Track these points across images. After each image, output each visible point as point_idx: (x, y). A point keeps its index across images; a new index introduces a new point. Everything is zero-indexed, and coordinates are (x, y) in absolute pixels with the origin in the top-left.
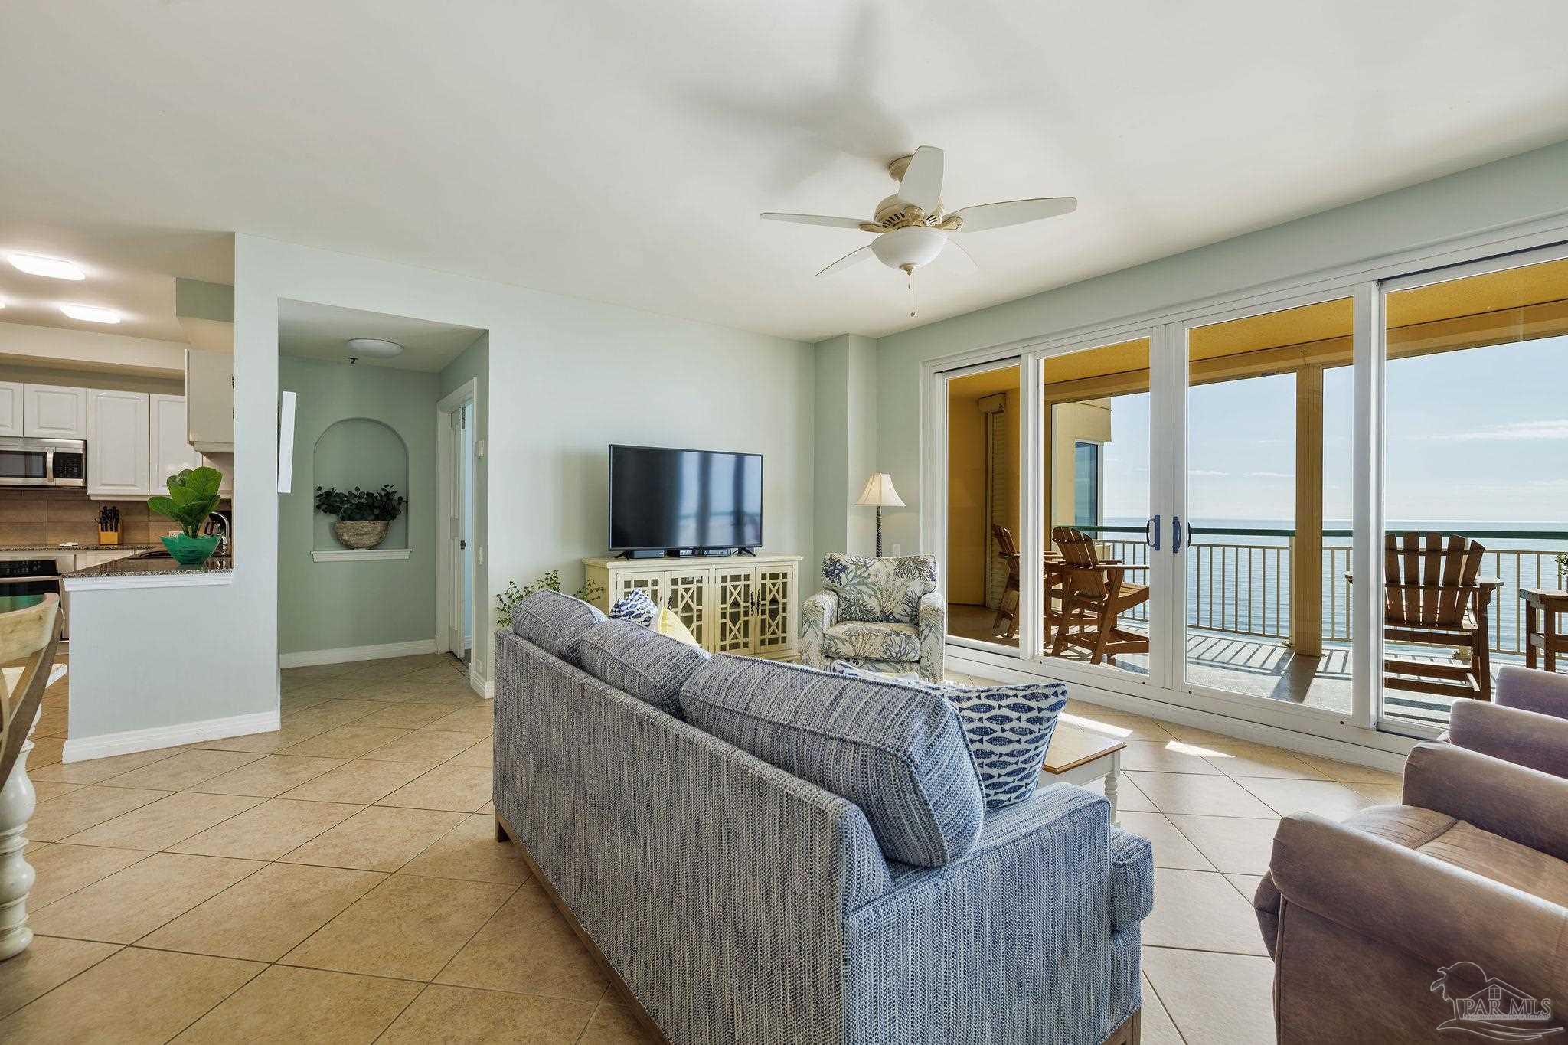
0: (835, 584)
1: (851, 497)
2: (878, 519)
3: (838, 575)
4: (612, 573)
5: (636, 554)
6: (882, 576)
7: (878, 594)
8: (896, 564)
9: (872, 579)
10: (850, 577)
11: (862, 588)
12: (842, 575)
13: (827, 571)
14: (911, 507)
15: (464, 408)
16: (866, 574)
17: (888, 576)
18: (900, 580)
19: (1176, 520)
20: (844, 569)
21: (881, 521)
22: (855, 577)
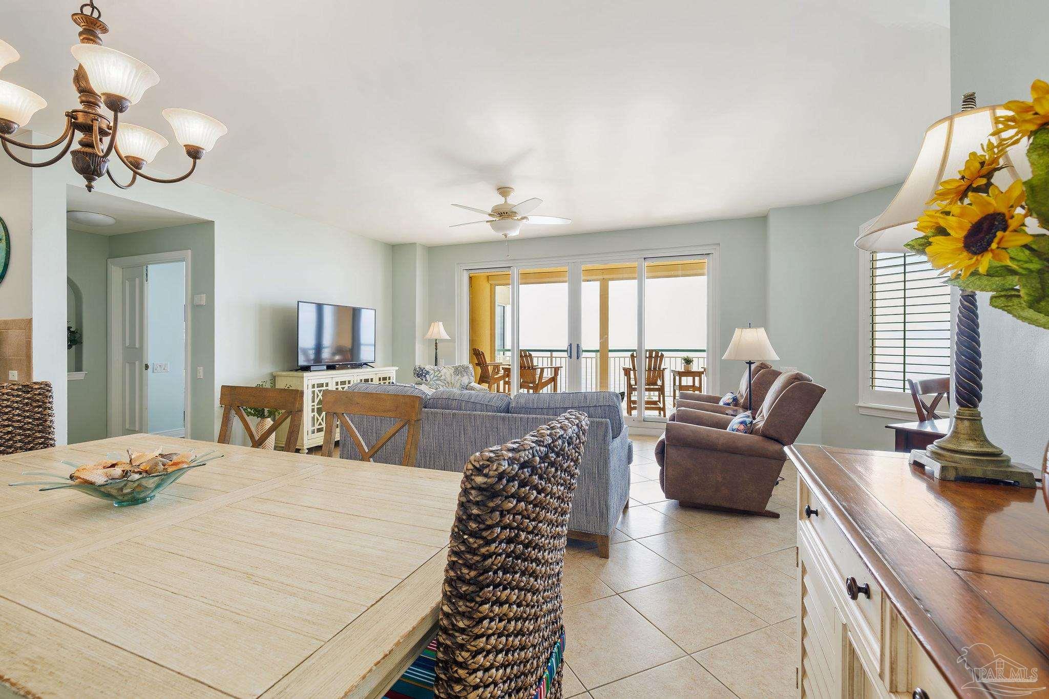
0: (424, 381)
1: (418, 334)
2: (436, 346)
3: (425, 376)
4: (305, 380)
5: (312, 368)
6: (448, 376)
7: (447, 385)
8: (453, 369)
9: (443, 378)
10: (432, 376)
11: (438, 382)
12: (427, 376)
13: (418, 375)
14: (453, 340)
15: (147, 267)
16: (439, 375)
17: (451, 375)
18: (458, 377)
19: (578, 345)
20: (428, 373)
21: (438, 347)
22: (434, 376)
